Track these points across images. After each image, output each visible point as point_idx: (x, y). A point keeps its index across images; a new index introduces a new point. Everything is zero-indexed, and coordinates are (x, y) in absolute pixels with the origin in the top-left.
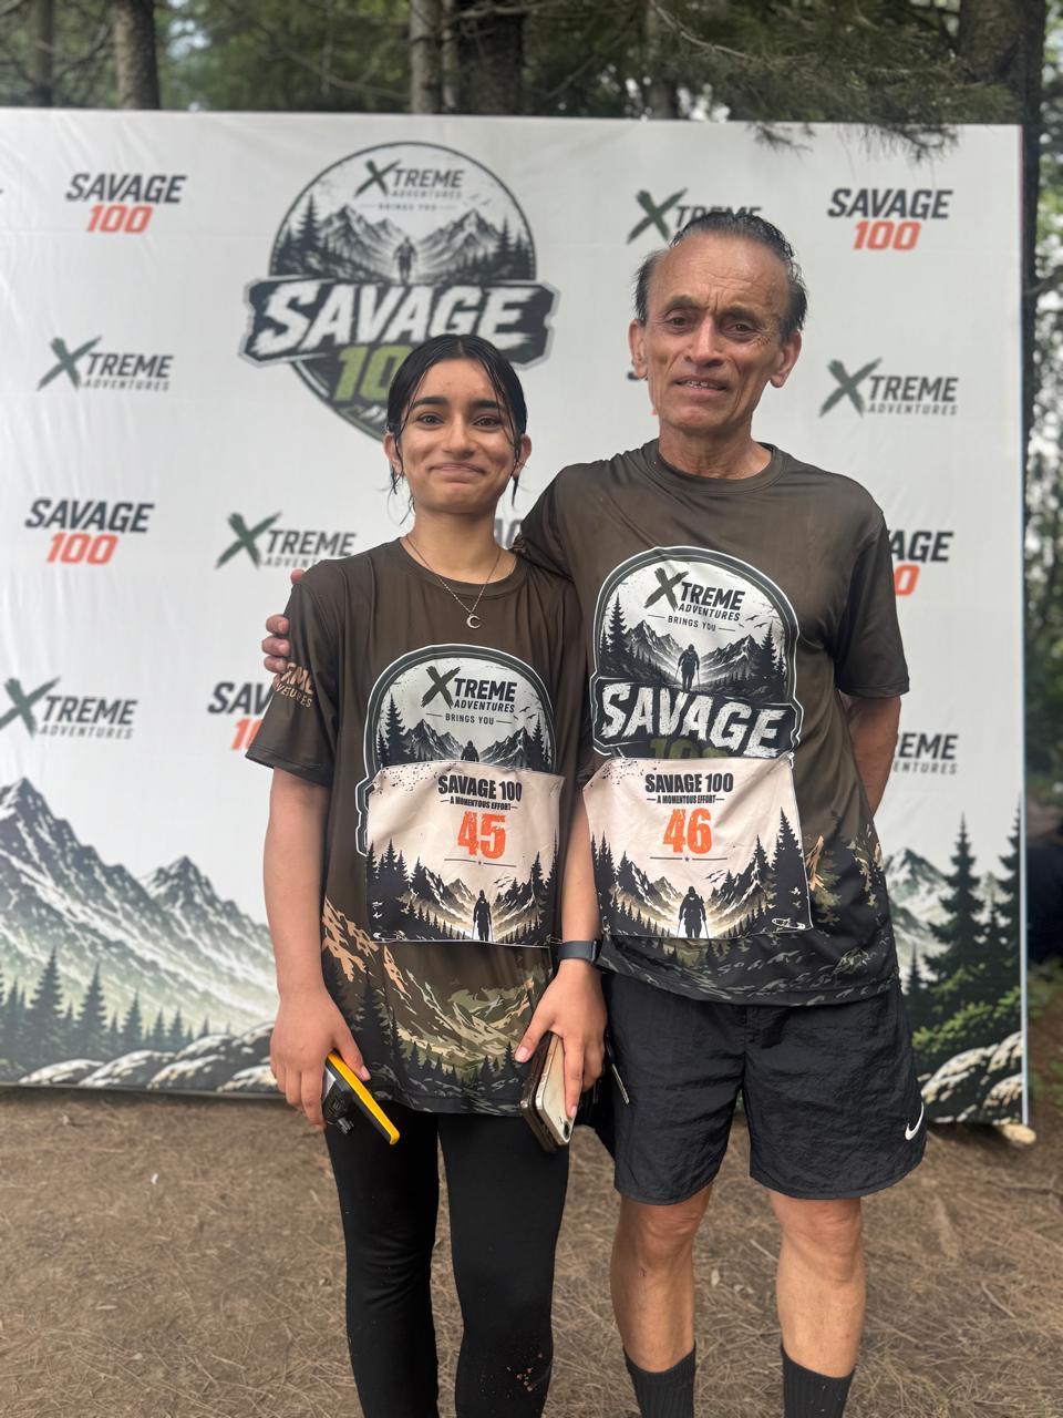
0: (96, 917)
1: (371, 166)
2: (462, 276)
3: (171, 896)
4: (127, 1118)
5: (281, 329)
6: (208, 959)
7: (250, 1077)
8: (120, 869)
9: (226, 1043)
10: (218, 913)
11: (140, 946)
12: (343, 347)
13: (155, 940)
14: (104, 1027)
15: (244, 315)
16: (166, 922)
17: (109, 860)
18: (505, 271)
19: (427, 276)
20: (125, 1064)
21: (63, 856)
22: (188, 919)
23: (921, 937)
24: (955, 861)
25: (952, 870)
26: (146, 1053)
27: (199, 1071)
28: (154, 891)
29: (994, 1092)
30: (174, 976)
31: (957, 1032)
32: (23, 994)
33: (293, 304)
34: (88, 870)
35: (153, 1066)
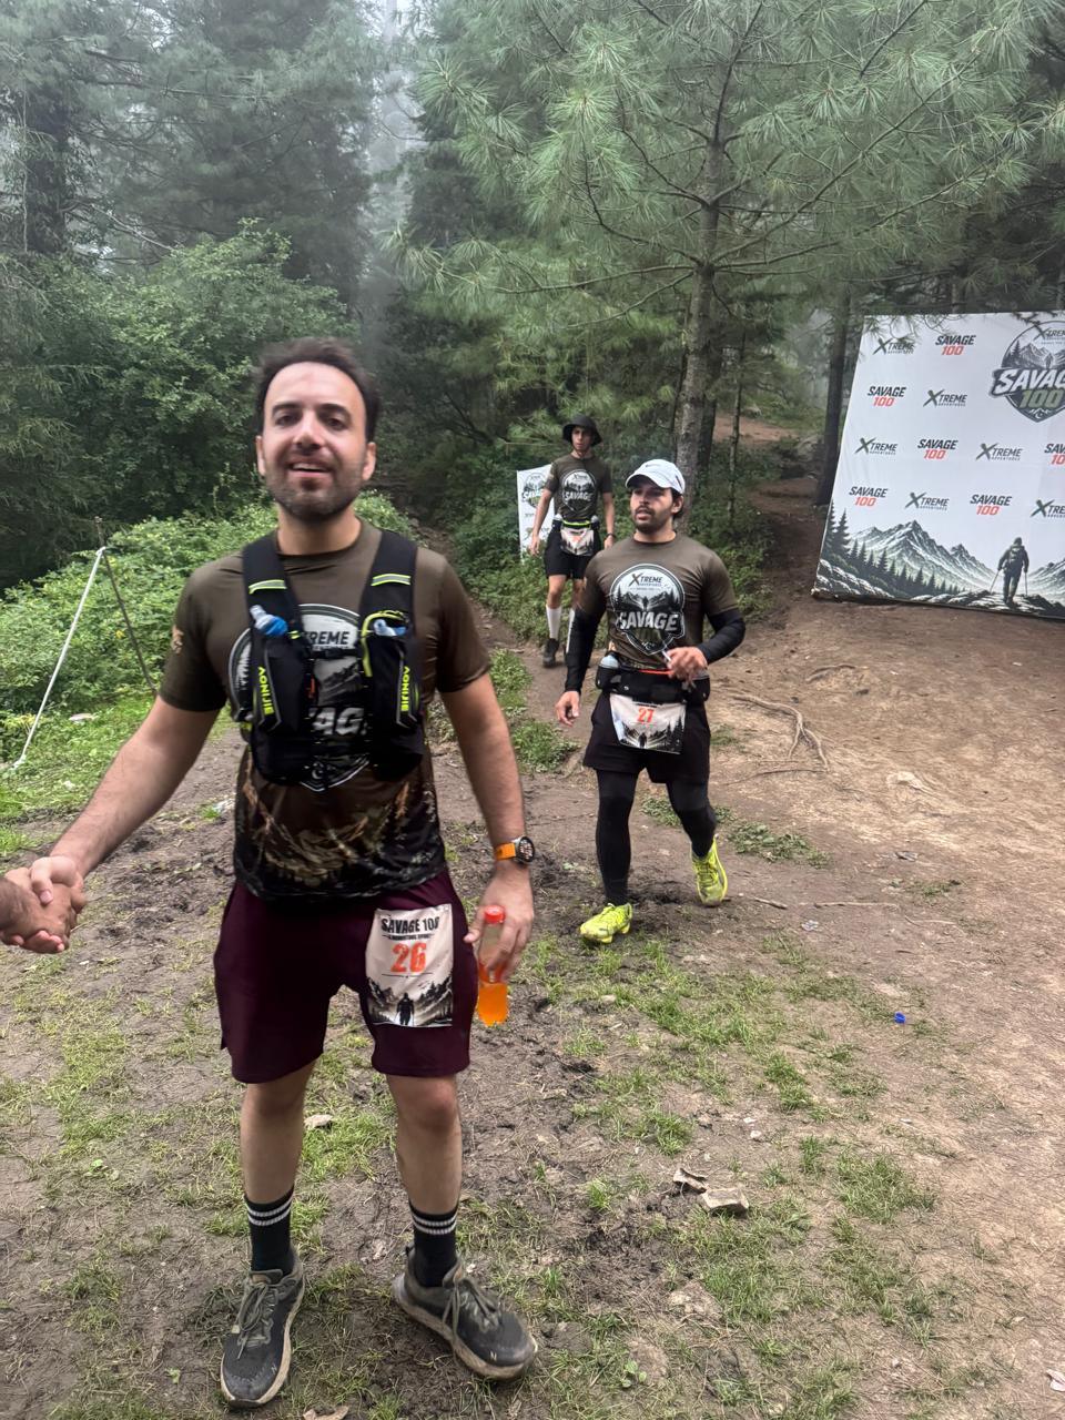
0: (934, 559)
1: (1040, 330)
3: (956, 555)
4: (940, 611)
6: (966, 571)
7: (976, 603)
8: (941, 547)
9: (970, 593)
10: (969, 560)
11: (946, 567)
12: (1024, 390)
13: (951, 566)
14: (935, 587)
15: (992, 380)
16: (954, 561)
17: (939, 544)
19: (1056, 366)
20: (940, 597)
21: (925, 542)
22: (961, 561)
26: (947, 595)
27: (962, 600)
28: (951, 553)
30: (956, 576)
32: (913, 578)
33: (1009, 377)
34: (932, 546)
35: (948, 598)
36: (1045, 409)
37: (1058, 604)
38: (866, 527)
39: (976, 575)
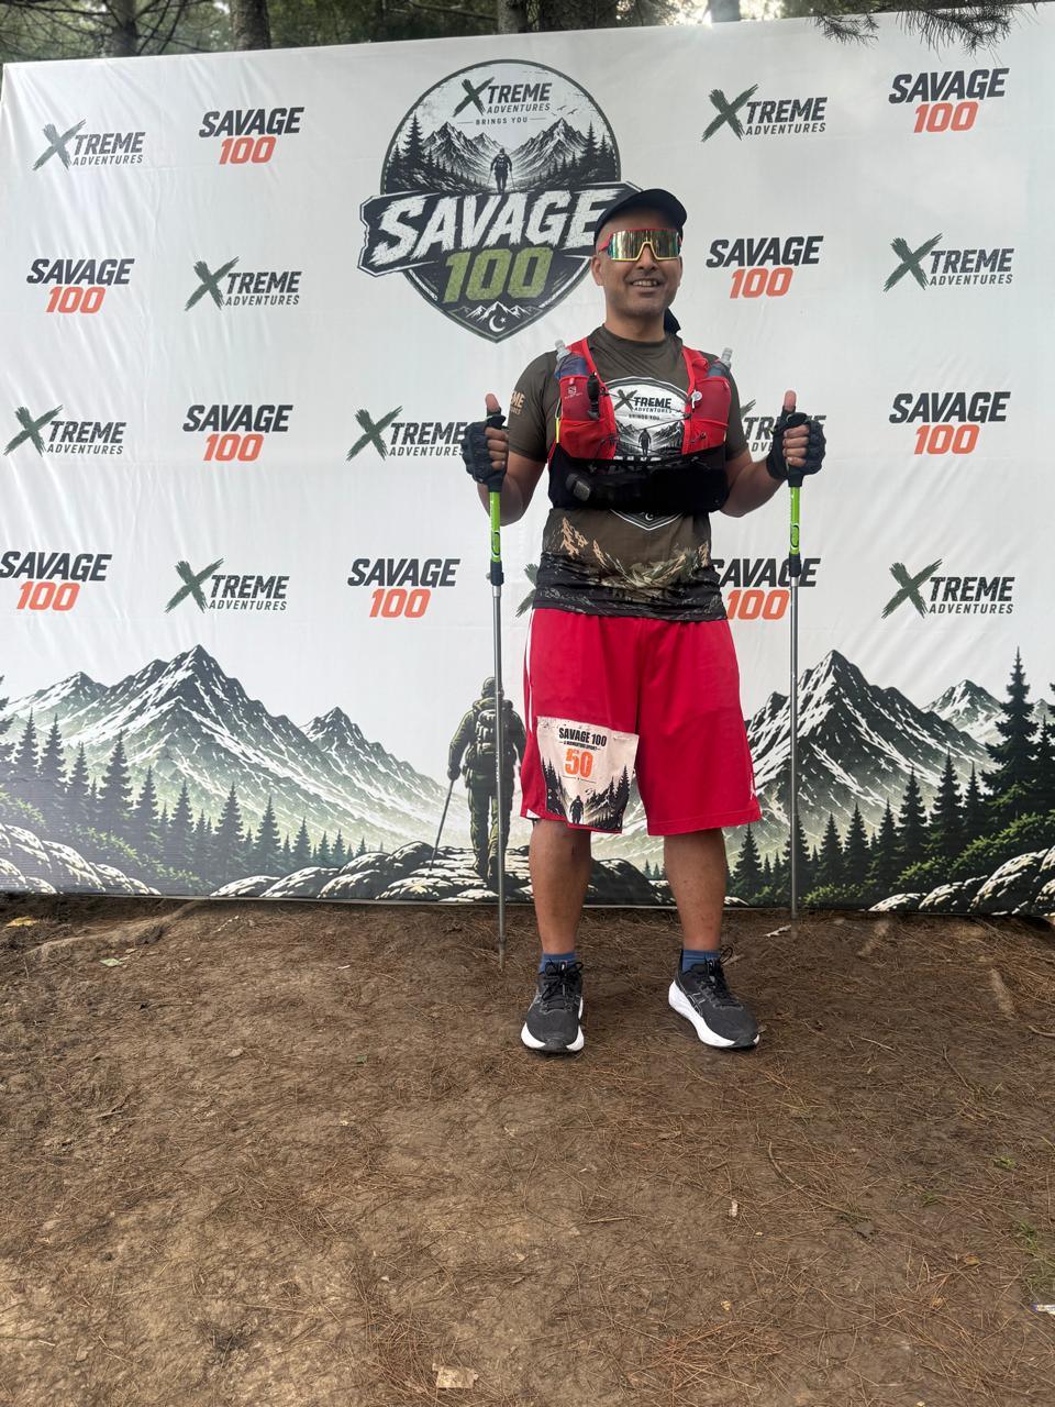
0: (266, 758)
1: (467, 85)
2: (554, 181)
3: (328, 740)
4: (303, 920)
5: (394, 241)
6: (360, 790)
7: (402, 886)
8: (284, 719)
9: (381, 859)
10: (367, 754)
11: (305, 781)
12: (449, 253)
13: (316, 776)
14: (279, 848)
15: (361, 230)
16: (325, 761)
17: (274, 713)
18: (591, 174)
19: (521, 183)
20: (297, 877)
21: (236, 709)
22: (342, 759)
23: (980, 758)
24: (1011, 690)
25: (1007, 699)
26: (315, 869)
27: (359, 881)
28: (313, 737)
29: (1045, 889)
30: (334, 806)
31: (1012, 838)
32: (209, 823)
33: (404, 218)
34: (257, 721)
35: (321, 879)
36: (510, 302)
37: (625, 867)
38: (57, 673)
39: (390, 799)
